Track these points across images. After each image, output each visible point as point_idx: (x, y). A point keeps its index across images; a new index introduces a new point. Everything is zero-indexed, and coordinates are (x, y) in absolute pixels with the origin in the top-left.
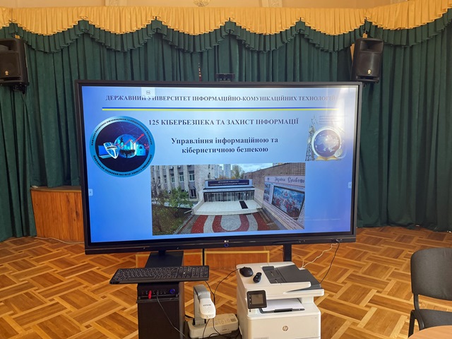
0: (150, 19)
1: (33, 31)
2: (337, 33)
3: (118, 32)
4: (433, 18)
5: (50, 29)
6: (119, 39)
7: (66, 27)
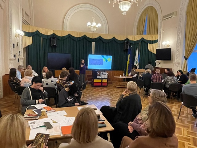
0: (83, 35)
1: (58, 35)
2: (121, 40)
5: (62, 35)
6: (76, 39)
7: (65, 35)
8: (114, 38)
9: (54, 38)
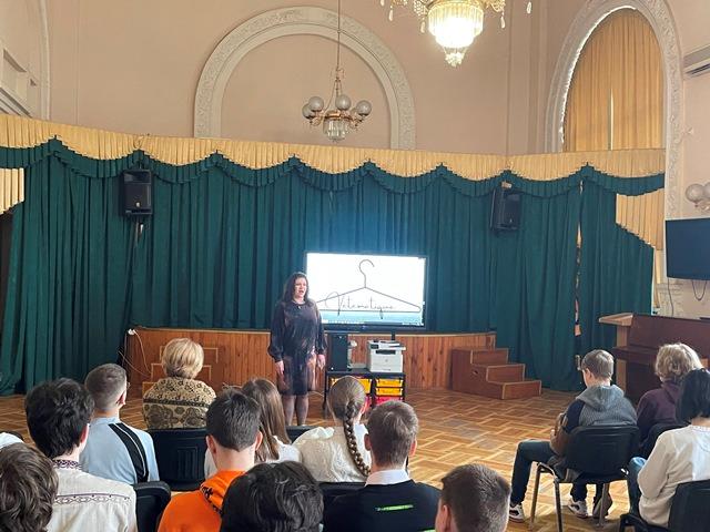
0: (288, 157)
1: (163, 160)
2: (479, 179)
3: (253, 167)
4: (567, 174)
5: (180, 161)
7: (198, 159)
8: (442, 168)
9: (140, 176)
